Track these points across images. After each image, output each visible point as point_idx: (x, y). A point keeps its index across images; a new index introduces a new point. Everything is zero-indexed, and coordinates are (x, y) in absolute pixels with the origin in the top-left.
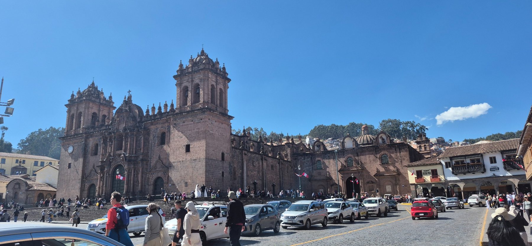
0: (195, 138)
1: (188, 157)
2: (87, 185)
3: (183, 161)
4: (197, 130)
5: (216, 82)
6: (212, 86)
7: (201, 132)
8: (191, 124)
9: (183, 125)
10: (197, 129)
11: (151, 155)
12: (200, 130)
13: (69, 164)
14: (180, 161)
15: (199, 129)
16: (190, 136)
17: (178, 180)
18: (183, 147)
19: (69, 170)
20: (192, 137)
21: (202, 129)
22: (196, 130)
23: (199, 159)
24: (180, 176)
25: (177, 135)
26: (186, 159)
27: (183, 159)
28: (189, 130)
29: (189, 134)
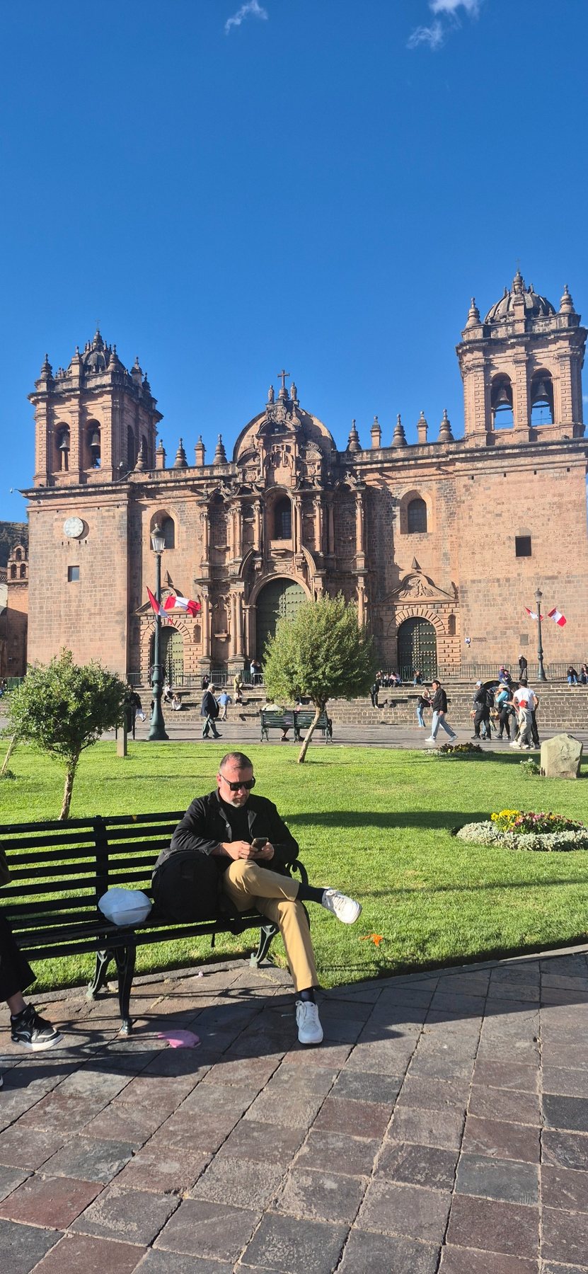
0: (549, 520)
1: (526, 567)
2: (148, 630)
3: (508, 580)
4: (556, 499)
7: (570, 506)
8: (532, 481)
9: (501, 484)
10: (554, 495)
11: (382, 558)
12: (566, 499)
13: (70, 568)
14: (498, 580)
15: (561, 495)
16: (531, 513)
17: (495, 628)
18: (507, 543)
19: (72, 586)
20: (538, 517)
21: (574, 497)
22: (549, 498)
23: (568, 577)
24: (501, 619)
25: (481, 509)
26: (519, 575)
27: (510, 576)
28: (526, 498)
29: (525, 509)
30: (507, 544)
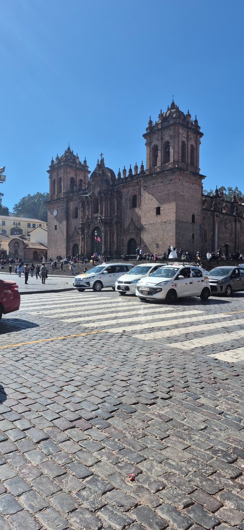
0: (165, 200)
1: (159, 219)
2: (71, 245)
3: (154, 224)
5: (188, 138)
6: (183, 142)
7: (171, 194)
8: (161, 186)
9: (153, 188)
10: (167, 191)
11: (124, 218)
12: (170, 192)
13: (55, 226)
14: (151, 224)
15: (169, 190)
17: (150, 242)
19: (56, 231)
20: (162, 199)
21: (172, 191)
23: (170, 222)
24: (151, 238)
25: (147, 198)
26: (157, 222)
27: (154, 222)
28: (160, 192)
29: (159, 197)
30: (154, 210)
